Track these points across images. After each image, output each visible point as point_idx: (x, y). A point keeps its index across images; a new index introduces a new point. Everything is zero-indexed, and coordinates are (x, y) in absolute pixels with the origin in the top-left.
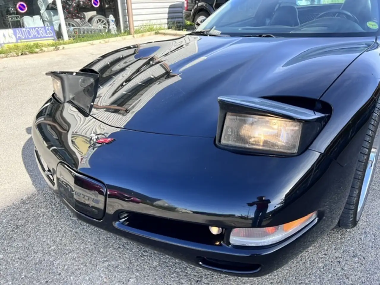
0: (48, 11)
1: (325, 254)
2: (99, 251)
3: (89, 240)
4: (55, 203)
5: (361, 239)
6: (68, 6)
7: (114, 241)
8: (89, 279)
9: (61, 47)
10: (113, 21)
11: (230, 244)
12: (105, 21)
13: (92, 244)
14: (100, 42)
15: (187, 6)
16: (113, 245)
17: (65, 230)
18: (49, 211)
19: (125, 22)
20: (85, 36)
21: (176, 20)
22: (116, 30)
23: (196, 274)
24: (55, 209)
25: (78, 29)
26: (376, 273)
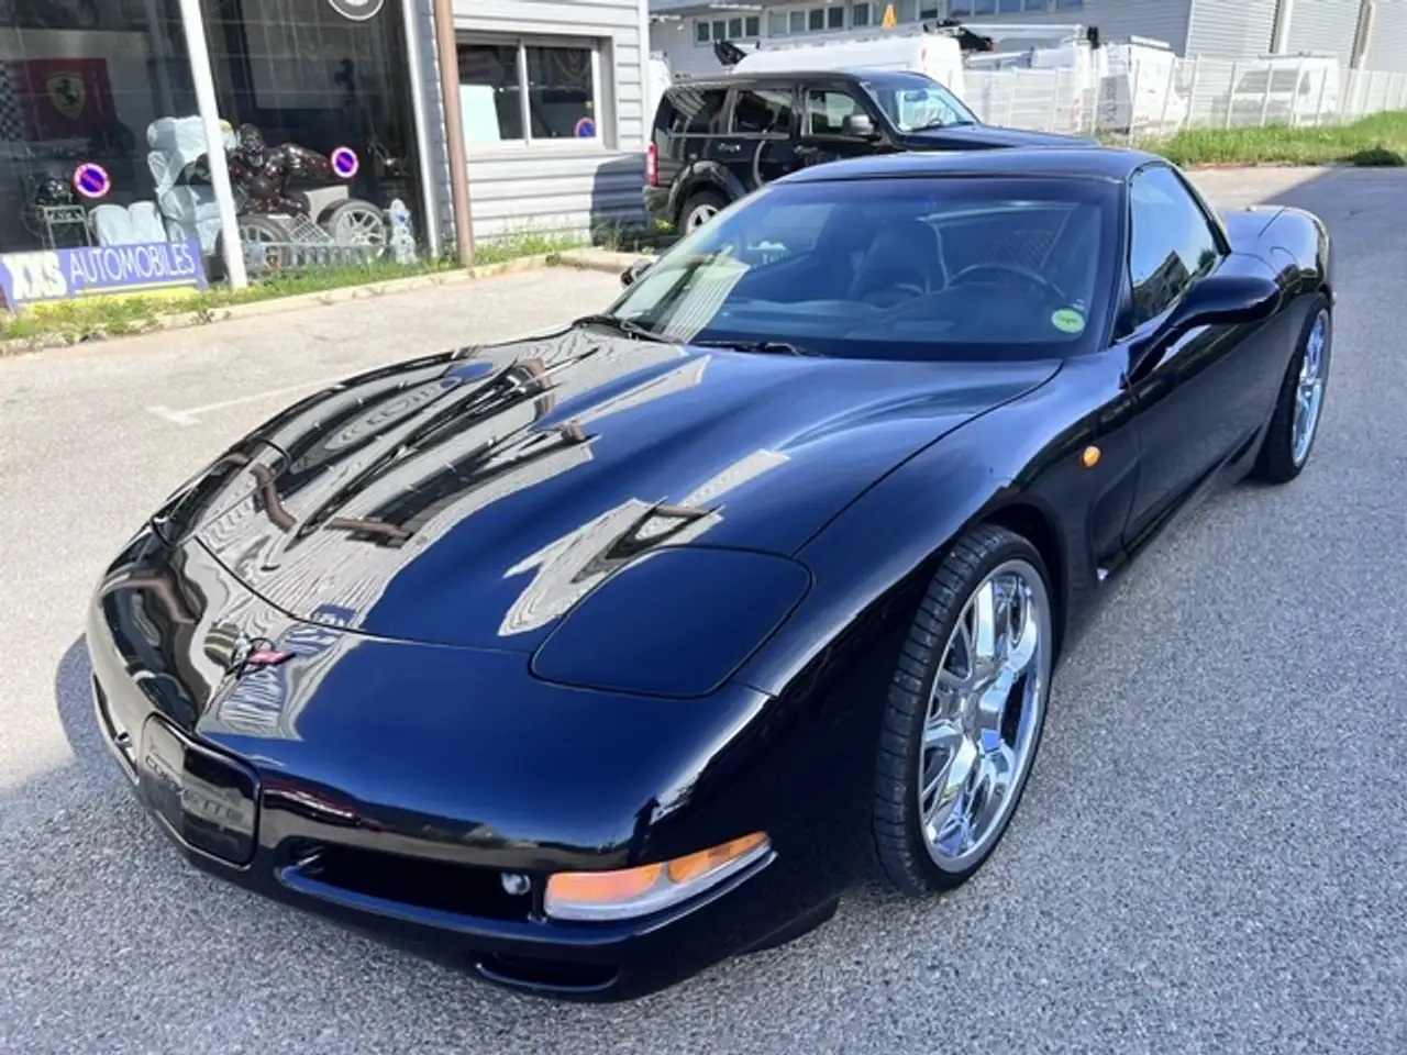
0: (181, 188)
1: (858, 963)
2: (251, 959)
3: (228, 931)
4: (143, 833)
5: (968, 923)
6: (250, 175)
7: (295, 933)
8: (215, 1029)
9: (219, 313)
10: (402, 219)
11: (544, 914)
12: (378, 221)
13: (234, 940)
14: (354, 296)
15: (657, 170)
16: (291, 944)
17: (164, 906)
18: (124, 855)
19: (443, 223)
20: (306, 272)
21: (620, 214)
22: (412, 248)
23: (501, 1015)
24: (142, 848)
25: (283, 248)
26: (974, 1010)
